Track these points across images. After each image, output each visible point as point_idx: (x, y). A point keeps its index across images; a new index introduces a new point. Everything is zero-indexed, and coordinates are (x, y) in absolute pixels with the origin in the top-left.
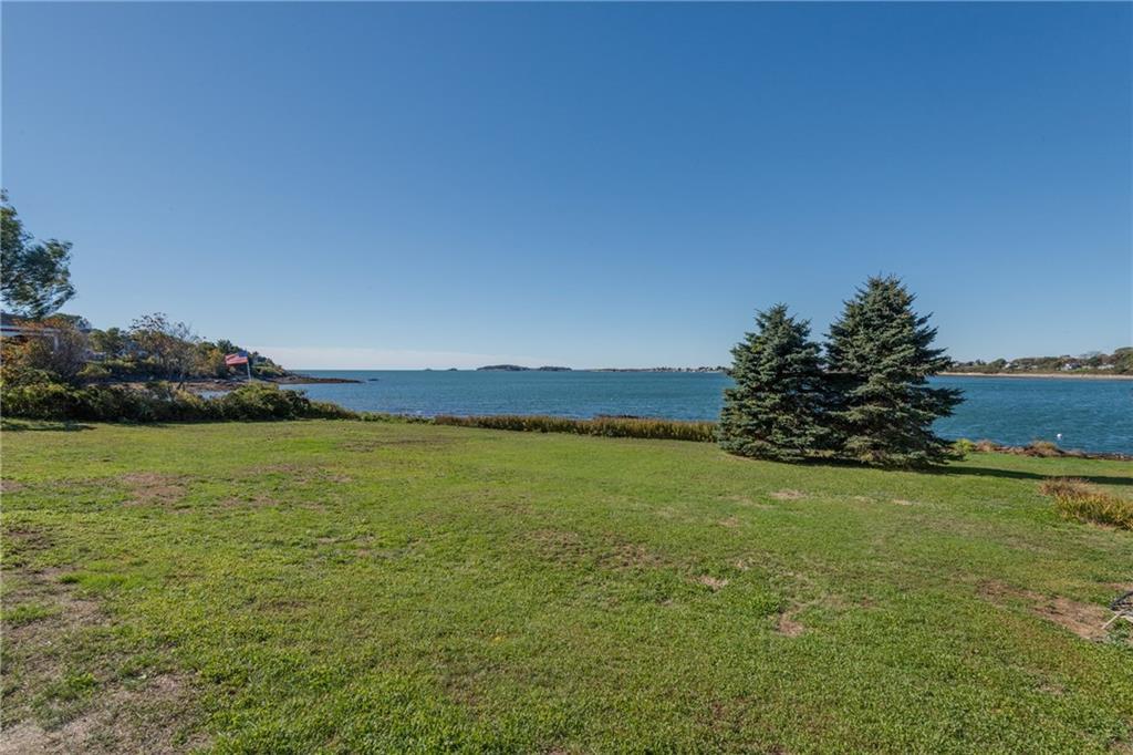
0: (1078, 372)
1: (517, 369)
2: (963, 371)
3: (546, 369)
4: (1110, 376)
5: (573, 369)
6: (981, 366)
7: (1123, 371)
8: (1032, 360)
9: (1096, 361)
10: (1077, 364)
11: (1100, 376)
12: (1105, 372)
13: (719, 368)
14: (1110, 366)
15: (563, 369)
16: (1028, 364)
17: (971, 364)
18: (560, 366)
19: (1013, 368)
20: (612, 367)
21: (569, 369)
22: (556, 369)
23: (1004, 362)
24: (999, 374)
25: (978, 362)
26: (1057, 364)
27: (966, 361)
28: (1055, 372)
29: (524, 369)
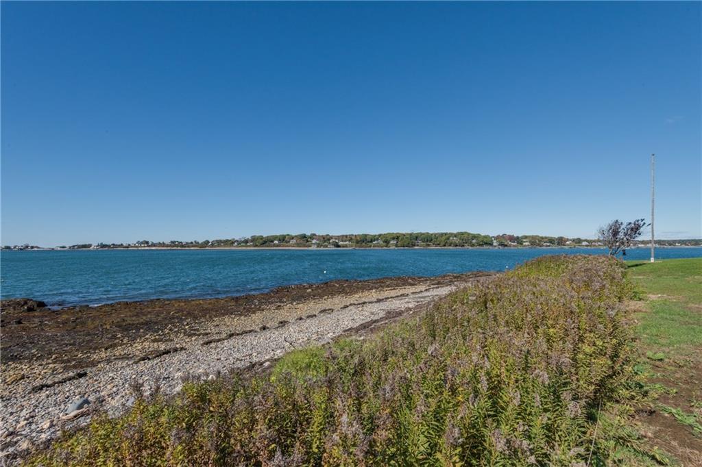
0: (240, 247)
2: (188, 247)
4: (252, 248)
6: (197, 244)
7: (256, 246)
8: (221, 241)
9: (246, 241)
10: (239, 243)
11: (248, 248)
12: (250, 246)
14: (251, 244)
16: (219, 242)
17: (192, 243)
19: (212, 245)
23: (208, 242)
24: (206, 248)
25: (195, 242)
26: (232, 242)
27: (190, 241)
28: (230, 246)
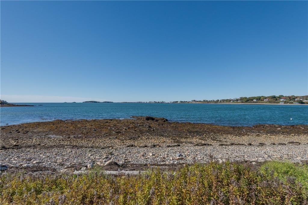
0: (234, 103)
1: (96, 102)
2: (210, 102)
3: (105, 102)
4: (240, 103)
5: (114, 102)
7: (243, 102)
9: (237, 100)
10: (233, 101)
11: (238, 103)
12: (239, 102)
13: (154, 102)
14: (240, 101)
15: (111, 102)
16: (224, 101)
17: (212, 101)
18: (110, 101)
19: (221, 102)
20: (125, 102)
21: (112, 102)
22: (108, 102)
23: (219, 100)
24: (218, 103)
25: (213, 100)
26: (230, 101)
27: (211, 100)
29: (99, 102)
